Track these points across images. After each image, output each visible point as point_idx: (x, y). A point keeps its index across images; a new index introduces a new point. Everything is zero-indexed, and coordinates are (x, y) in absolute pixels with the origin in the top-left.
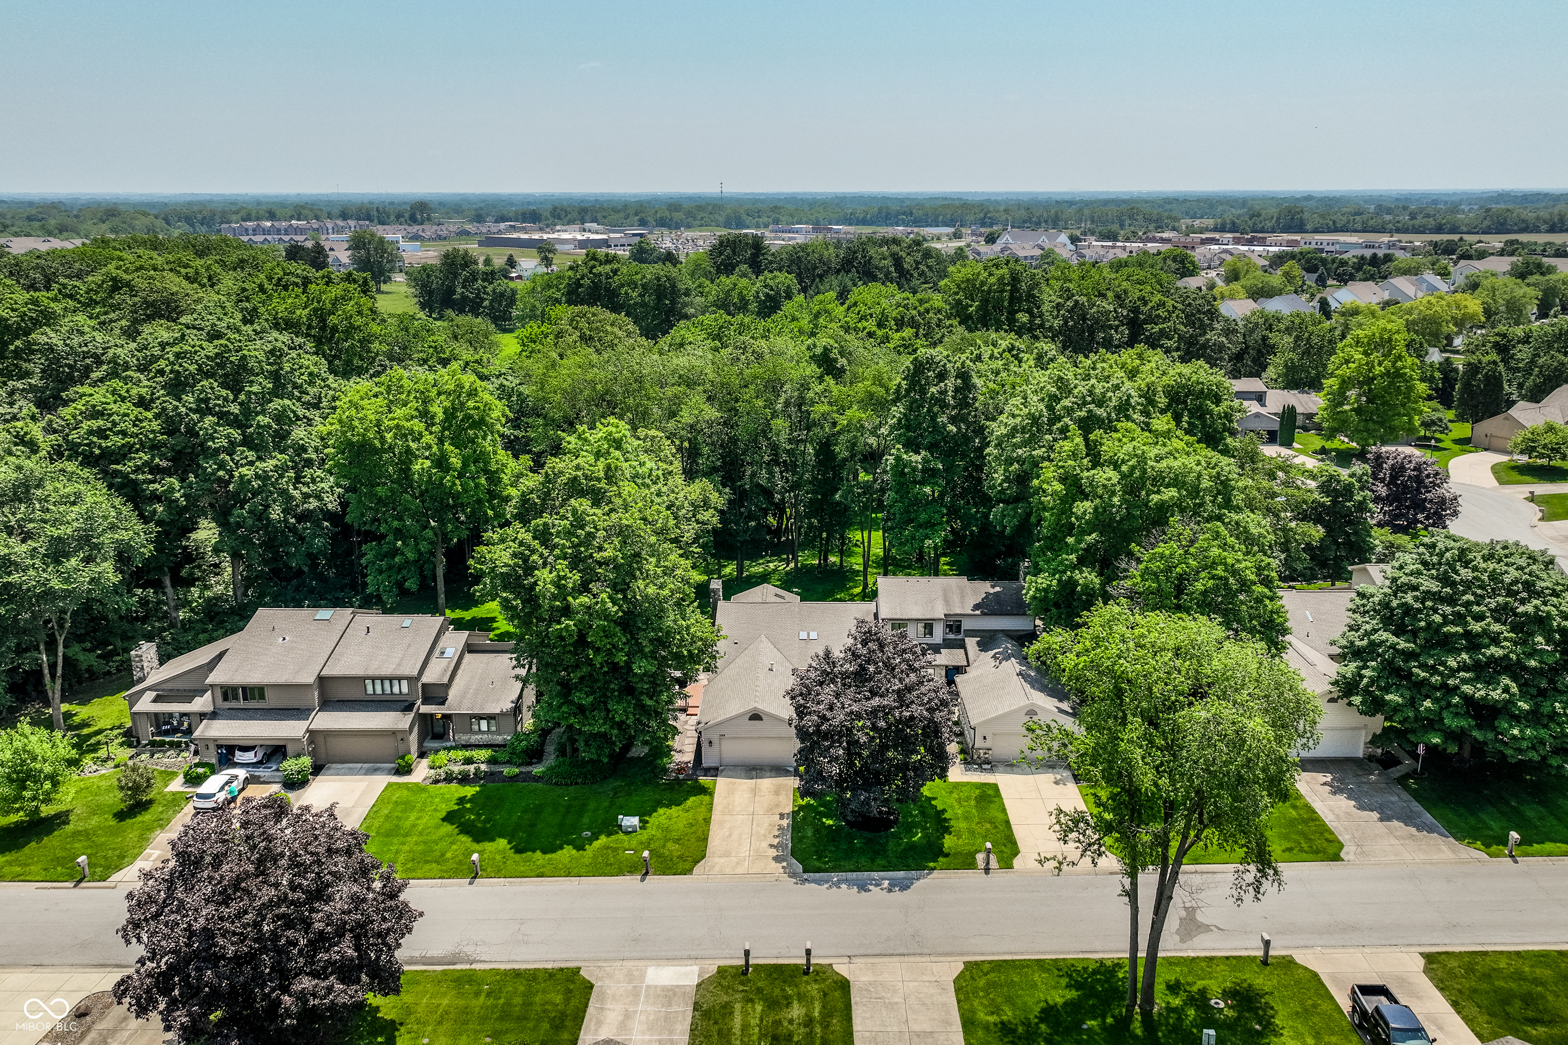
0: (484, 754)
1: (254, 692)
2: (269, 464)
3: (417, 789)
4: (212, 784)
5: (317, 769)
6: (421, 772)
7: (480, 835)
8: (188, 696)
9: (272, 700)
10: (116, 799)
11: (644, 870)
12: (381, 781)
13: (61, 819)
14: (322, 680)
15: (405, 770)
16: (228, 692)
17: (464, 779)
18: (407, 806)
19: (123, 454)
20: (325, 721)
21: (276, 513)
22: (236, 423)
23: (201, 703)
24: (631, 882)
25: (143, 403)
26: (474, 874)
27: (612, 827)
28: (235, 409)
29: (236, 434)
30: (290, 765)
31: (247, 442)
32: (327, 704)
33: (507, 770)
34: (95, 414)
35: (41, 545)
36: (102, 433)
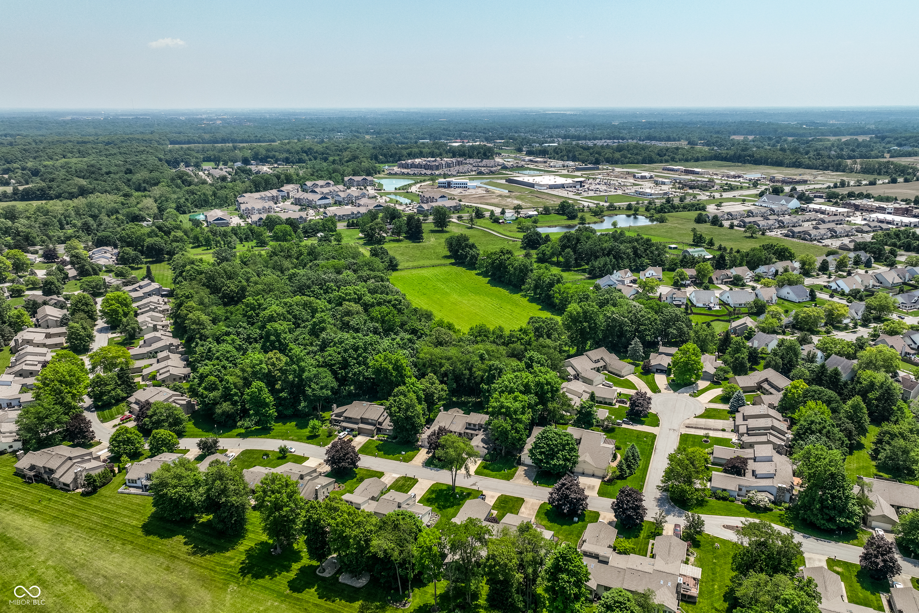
0: (386, 436)
1: (350, 418)
2: (361, 368)
3: (374, 441)
4: (341, 434)
5: (359, 434)
6: (376, 438)
7: (379, 450)
8: (340, 417)
9: (353, 421)
10: (327, 434)
11: (401, 461)
12: (368, 438)
13: (319, 436)
14: (361, 418)
15: (373, 437)
16: (346, 418)
17: (382, 440)
18: (371, 443)
19: (334, 365)
20: (361, 426)
21: (361, 378)
22: (355, 359)
23: (342, 418)
24: (399, 462)
25: (339, 353)
26: (376, 456)
27: (400, 453)
28: (355, 356)
29: (355, 361)
30: (354, 433)
31: (357, 363)
32: (362, 423)
33: (389, 440)
34: (330, 355)
35: (319, 387)
36: (331, 360)
